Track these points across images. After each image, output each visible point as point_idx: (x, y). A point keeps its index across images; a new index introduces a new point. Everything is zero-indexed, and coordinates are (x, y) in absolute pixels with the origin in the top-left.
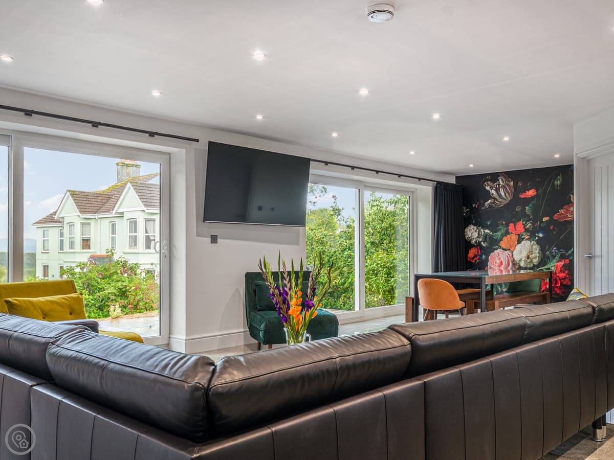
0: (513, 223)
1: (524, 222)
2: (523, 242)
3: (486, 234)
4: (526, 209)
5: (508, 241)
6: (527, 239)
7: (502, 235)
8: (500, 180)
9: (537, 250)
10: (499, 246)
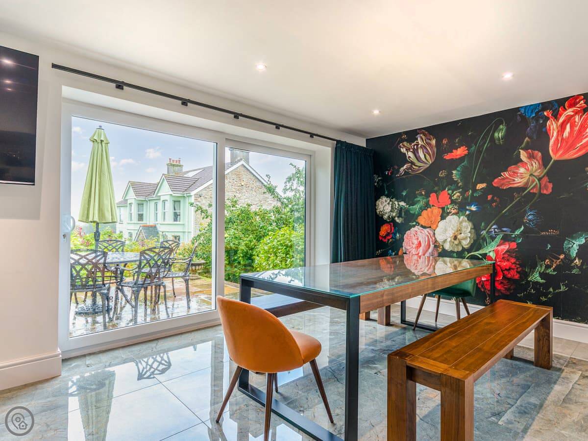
0: (436, 192)
1: (450, 192)
2: (449, 218)
3: (401, 208)
4: (452, 174)
5: (429, 216)
6: (454, 214)
7: (421, 208)
8: (419, 139)
9: (467, 228)
10: (417, 223)
